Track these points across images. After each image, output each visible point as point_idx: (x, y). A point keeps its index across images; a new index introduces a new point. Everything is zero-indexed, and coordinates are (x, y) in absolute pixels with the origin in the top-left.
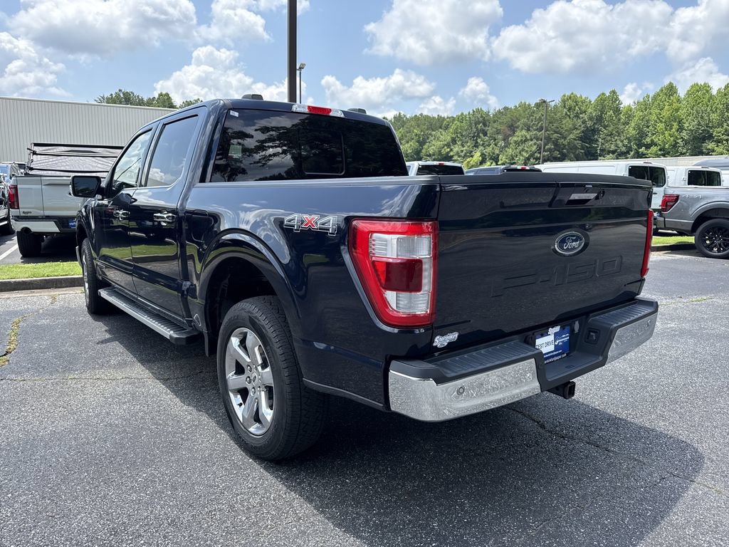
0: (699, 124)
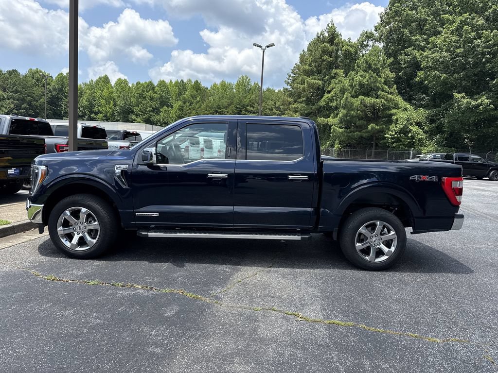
0: (125, 103)
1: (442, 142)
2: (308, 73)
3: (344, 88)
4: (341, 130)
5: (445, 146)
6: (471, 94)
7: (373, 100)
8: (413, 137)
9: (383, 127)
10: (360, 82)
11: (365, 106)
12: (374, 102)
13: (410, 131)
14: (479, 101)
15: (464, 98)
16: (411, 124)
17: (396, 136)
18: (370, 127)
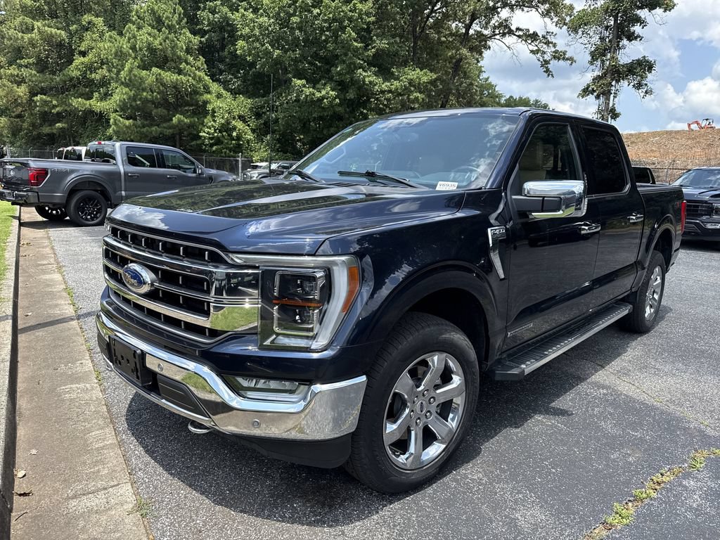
1: (275, 146)
2: (31, 12)
3: (121, 51)
4: (127, 122)
5: (278, 151)
6: (313, 82)
7: (175, 77)
8: (239, 138)
9: (194, 121)
10: (149, 44)
11: (163, 85)
12: (177, 79)
13: (234, 128)
14: (324, 92)
15: (304, 86)
16: (234, 118)
17: (216, 134)
18: (175, 120)
